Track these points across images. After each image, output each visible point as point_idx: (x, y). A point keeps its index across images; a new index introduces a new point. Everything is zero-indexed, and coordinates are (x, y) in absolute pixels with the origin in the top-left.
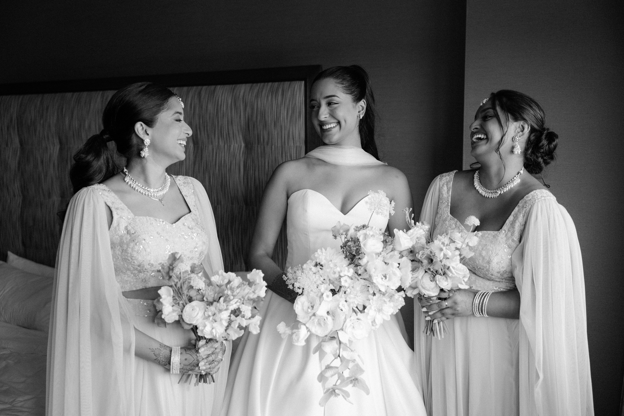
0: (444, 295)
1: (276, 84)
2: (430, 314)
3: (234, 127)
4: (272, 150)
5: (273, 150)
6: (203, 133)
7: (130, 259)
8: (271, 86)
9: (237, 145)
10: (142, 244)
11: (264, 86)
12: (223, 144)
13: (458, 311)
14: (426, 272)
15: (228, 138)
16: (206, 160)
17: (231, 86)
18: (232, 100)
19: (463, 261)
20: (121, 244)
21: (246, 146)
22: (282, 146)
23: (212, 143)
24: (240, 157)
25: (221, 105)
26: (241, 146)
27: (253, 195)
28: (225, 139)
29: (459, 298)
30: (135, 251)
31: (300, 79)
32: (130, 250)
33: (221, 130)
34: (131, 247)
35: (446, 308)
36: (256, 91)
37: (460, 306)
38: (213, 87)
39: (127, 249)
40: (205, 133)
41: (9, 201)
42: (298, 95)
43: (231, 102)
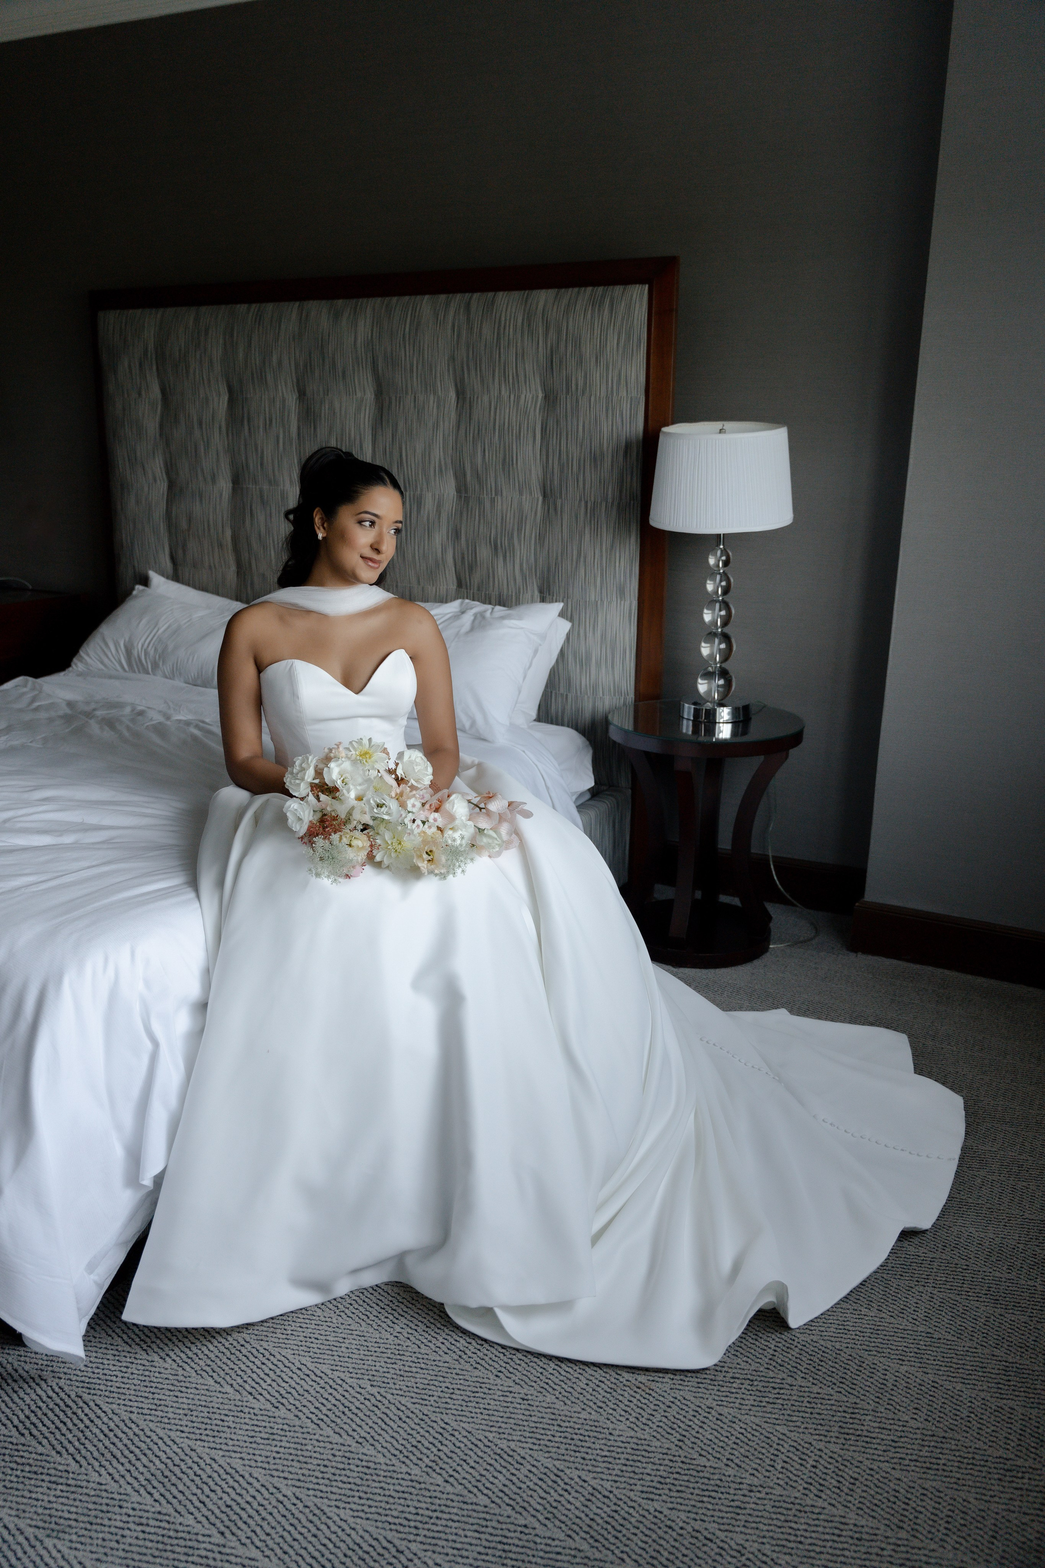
1: (601, 289)
3: (527, 367)
4: (590, 405)
8: (593, 291)
9: (531, 397)
11: (579, 293)
12: (508, 393)
15: (516, 381)
16: (479, 422)
17: (522, 292)
18: (524, 315)
21: (546, 397)
22: (608, 396)
23: (488, 391)
24: (535, 415)
25: (505, 325)
26: (538, 398)
28: (512, 387)
31: (643, 282)
33: (504, 370)
36: (565, 302)
38: (490, 294)
40: (476, 375)
41: (146, 489)
42: (637, 308)
43: (523, 320)
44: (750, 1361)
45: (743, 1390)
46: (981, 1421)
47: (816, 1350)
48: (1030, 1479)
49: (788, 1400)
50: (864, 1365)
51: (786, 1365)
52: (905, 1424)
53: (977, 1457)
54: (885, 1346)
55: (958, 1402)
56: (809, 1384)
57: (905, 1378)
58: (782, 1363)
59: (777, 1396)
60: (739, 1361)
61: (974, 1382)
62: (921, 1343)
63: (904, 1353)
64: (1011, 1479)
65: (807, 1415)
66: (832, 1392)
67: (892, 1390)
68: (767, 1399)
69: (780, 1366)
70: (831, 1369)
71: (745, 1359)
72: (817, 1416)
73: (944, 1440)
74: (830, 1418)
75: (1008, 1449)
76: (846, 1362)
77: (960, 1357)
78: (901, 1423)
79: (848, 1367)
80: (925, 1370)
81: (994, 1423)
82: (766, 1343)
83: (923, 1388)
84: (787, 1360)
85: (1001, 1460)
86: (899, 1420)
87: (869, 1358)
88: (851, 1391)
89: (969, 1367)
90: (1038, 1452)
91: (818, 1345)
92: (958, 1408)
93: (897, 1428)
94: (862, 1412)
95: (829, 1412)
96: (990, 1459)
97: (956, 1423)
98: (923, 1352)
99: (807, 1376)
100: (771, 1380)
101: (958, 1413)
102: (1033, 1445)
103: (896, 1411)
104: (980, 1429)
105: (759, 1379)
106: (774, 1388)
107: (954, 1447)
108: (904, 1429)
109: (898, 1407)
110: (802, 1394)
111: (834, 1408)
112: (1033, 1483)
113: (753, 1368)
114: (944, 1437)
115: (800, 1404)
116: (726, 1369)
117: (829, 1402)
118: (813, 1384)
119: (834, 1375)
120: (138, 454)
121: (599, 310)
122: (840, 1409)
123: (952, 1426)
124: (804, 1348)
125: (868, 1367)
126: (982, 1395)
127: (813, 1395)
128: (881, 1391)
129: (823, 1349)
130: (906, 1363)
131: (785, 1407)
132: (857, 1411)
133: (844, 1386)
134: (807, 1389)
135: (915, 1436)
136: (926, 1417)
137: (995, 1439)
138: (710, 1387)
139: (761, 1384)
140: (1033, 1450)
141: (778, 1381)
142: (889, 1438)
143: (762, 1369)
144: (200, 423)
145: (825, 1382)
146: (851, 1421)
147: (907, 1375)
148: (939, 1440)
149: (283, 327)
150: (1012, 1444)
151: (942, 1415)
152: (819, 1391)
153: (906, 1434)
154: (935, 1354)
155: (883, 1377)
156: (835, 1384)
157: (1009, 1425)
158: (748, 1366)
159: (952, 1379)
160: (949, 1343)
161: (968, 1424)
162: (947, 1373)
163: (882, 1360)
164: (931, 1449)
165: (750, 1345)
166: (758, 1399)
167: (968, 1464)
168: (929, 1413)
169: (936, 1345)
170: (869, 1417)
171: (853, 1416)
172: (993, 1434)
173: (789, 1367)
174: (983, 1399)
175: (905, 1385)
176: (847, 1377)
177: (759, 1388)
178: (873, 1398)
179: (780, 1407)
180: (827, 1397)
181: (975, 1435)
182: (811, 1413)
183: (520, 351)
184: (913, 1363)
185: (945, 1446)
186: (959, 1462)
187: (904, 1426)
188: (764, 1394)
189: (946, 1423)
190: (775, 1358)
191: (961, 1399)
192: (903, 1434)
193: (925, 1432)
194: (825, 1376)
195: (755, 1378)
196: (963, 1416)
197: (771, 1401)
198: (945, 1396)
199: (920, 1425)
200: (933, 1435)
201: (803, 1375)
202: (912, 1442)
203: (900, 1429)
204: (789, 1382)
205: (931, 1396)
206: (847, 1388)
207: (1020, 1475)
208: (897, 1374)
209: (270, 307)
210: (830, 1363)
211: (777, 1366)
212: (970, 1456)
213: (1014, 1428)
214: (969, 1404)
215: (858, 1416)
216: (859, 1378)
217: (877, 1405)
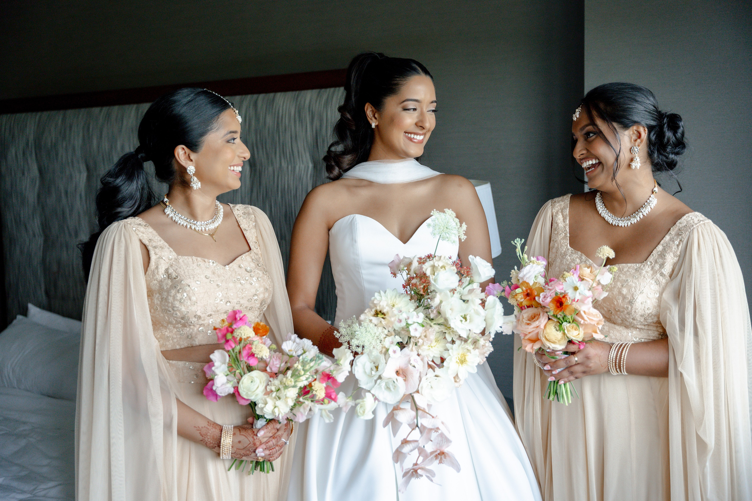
0: (573, 348)
2: (554, 373)
3: (299, 143)
6: (261, 151)
7: (170, 309)
9: (303, 167)
10: (185, 292)
12: (286, 165)
13: (590, 367)
14: (549, 319)
15: (292, 156)
16: (266, 185)
17: (294, 92)
18: (295, 109)
19: (596, 304)
20: (161, 290)
21: (315, 167)
23: (272, 164)
24: (307, 180)
25: (282, 117)
26: (308, 167)
28: (288, 159)
29: (592, 351)
30: (177, 300)
32: (171, 299)
33: (283, 148)
34: (172, 294)
35: (576, 364)
36: (325, 97)
37: (593, 361)
38: (272, 95)
39: (167, 297)
40: (263, 152)
41: (27, 243)
43: (295, 112)
120: (22, 216)
144: (66, 193)
149: (125, 122)
183: (294, 135)
209: (116, 108)
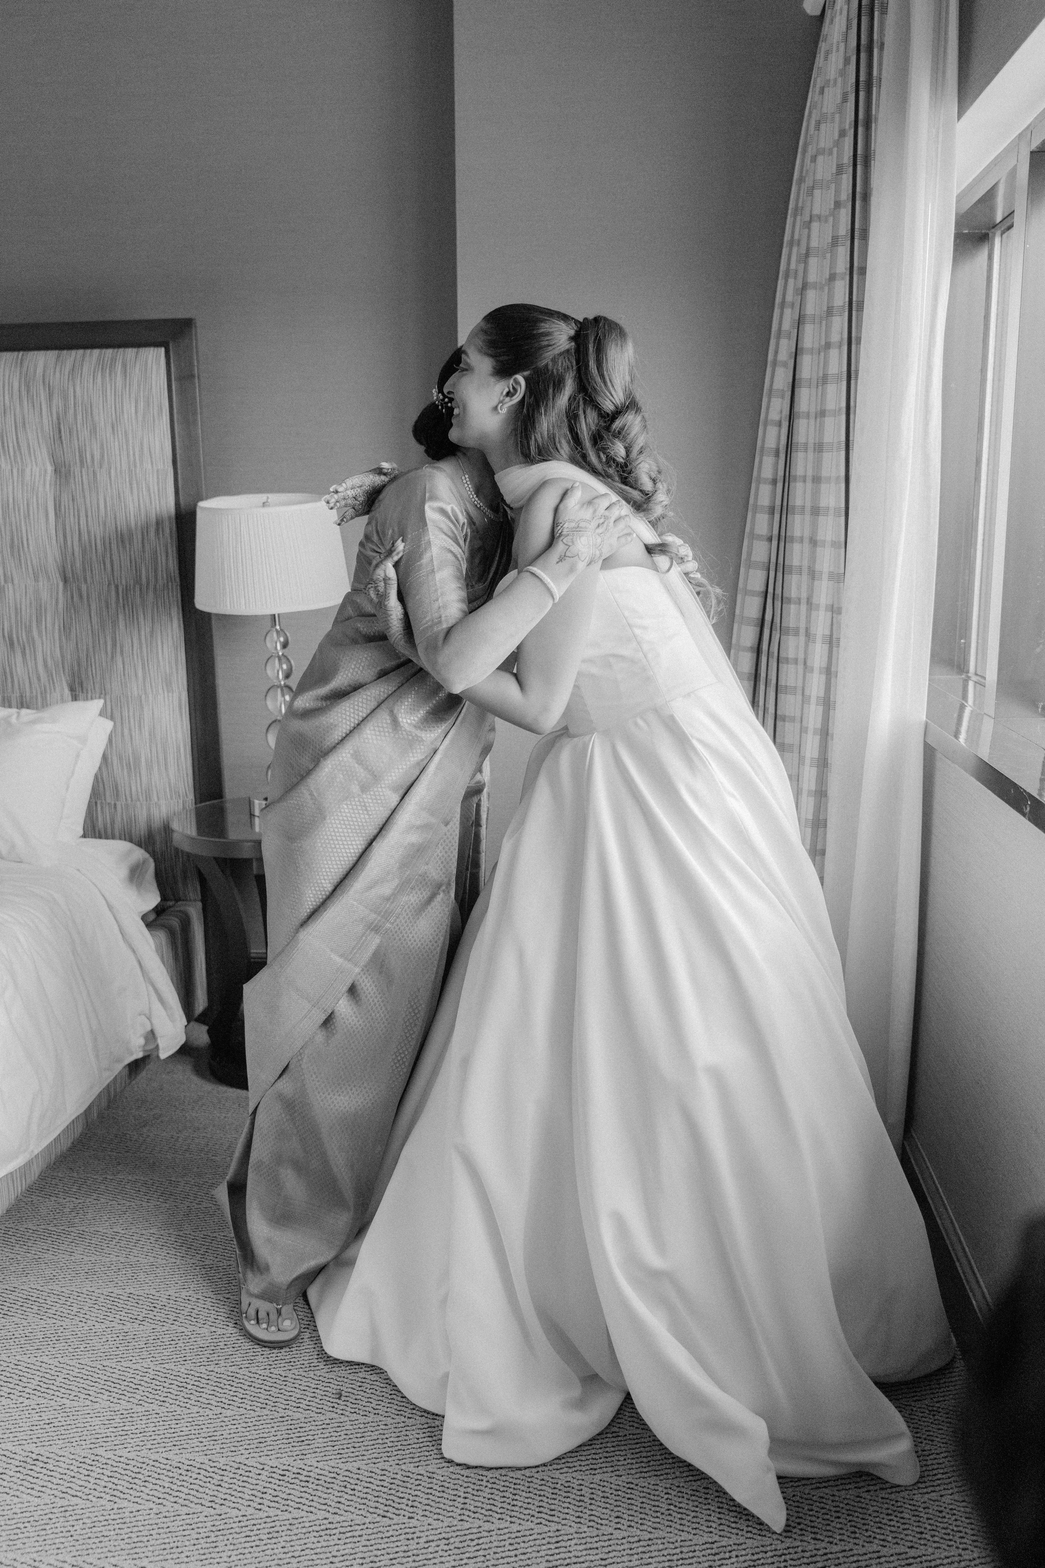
1: (109, 352)
3: (30, 435)
4: (110, 477)
5: (113, 478)
8: (100, 355)
9: (38, 469)
11: (84, 356)
12: (9, 467)
15: (18, 453)
17: (16, 353)
21: (57, 471)
22: (130, 471)
24: (44, 490)
26: (46, 471)
27: (78, 564)
28: (12, 458)
31: (156, 345)
36: (69, 364)
42: (154, 372)
43: (20, 386)
44: (440, 1517)
45: (440, 1553)
46: (681, 1510)
47: (507, 1484)
48: (737, 1556)
49: (490, 1548)
50: (558, 1486)
51: (479, 1510)
52: (610, 1537)
53: (685, 1550)
54: (575, 1459)
55: (656, 1498)
56: (507, 1524)
57: (600, 1488)
58: (475, 1510)
59: (478, 1547)
60: (430, 1521)
61: (666, 1471)
62: (609, 1445)
63: (594, 1462)
64: (720, 1562)
65: (513, 1559)
66: (532, 1526)
67: (591, 1504)
68: (467, 1555)
69: (474, 1513)
70: (526, 1501)
71: (436, 1517)
72: (522, 1557)
73: (650, 1543)
74: (534, 1555)
75: (711, 1532)
76: (540, 1488)
77: (648, 1449)
78: (606, 1538)
79: (542, 1493)
80: (617, 1473)
81: (693, 1509)
82: (455, 1492)
83: (620, 1493)
84: (480, 1504)
85: (708, 1546)
86: (603, 1535)
87: (561, 1477)
88: (551, 1518)
89: (659, 1457)
90: (738, 1526)
91: (508, 1478)
92: (657, 1503)
93: (603, 1544)
94: (566, 1538)
95: (534, 1549)
96: (697, 1548)
97: (657, 1520)
98: (612, 1454)
99: (503, 1516)
100: (467, 1532)
101: (658, 1509)
102: (732, 1520)
103: (599, 1526)
104: (682, 1519)
105: (454, 1534)
106: (472, 1540)
107: (661, 1547)
108: (611, 1542)
109: (600, 1521)
110: (502, 1537)
111: (537, 1542)
112: (741, 1559)
113: (446, 1524)
114: (650, 1539)
115: (502, 1549)
116: (418, 1534)
117: (531, 1538)
118: (511, 1522)
119: (530, 1506)
121: (110, 374)
122: (544, 1542)
123: (655, 1525)
124: (494, 1486)
125: (562, 1487)
126: (675, 1482)
127: (513, 1536)
128: (580, 1509)
129: (514, 1481)
130: (598, 1471)
131: (488, 1557)
132: (560, 1538)
133: (543, 1515)
134: (506, 1531)
135: (622, 1547)
136: (629, 1523)
137: (697, 1526)
138: (405, 1560)
139: (458, 1540)
140: (733, 1525)
141: (475, 1531)
142: (597, 1557)
143: (455, 1523)
145: (522, 1516)
146: (557, 1551)
147: (602, 1484)
148: (645, 1543)
150: (714, 1525)
151: (643, 1516)
152: (518, 1529)
153: (613, 1548)
154: (624, 1453)
155: (579, 1493)
156: (533, 1516)
157: (706, 1507)
158: (441, 1524)
159: (646, 1475)
160: (635, 1437)
161: (670, 1518)
162: (639, 1470)
163: (574, 1474)
164: (641, 1555)
165: (438, 1500)
166: (458, 1557)
167: (678, 1560)
168: (631, 1518)
169: (623, 1443)
170: (573, 1542)
171: (558, 1545)
172: (694, 1520)
173: (483, 1511)
174: (678, 1487)
175: (602, 1495)
176: (544, 1504)
177: (457, 1545)
178: (574, 1519)
179: (483, 1559)
180: (528, 1533)
181: (679, 1527)
182: (516, 1556)
183: (19, 420)
184: (605, 1470)
185: (652, 1548)
186: (669, 1561)
187: (609, 1540)
188: (462, 1550)
189: (650, 1523)
190: (467, 1506)
191: (657, 1493)
192: (610, 1549)
193: (632, 1540)
194: (522, 1510)
195: (449, 1535)
196: (663, 1510)
197: (472, 1555)
198: (642, 1494)
199: (625, 1534)
200: (639, 1541)
201: (499, 1516)
202: (619, 1554)
203: (606, 1544)
204: (486, 1528)
205: (629, 1499)
206: (546, 1517)
207: (727, 1555)
208: (592, 1486)
210: (524, 1494)
211: (471, 1514)
212: (678, 1551)
213: (713, 1508)
214: (666, 1496)
215: (563, 1544)
216: (556, 1502)
217: (579, 1525)
